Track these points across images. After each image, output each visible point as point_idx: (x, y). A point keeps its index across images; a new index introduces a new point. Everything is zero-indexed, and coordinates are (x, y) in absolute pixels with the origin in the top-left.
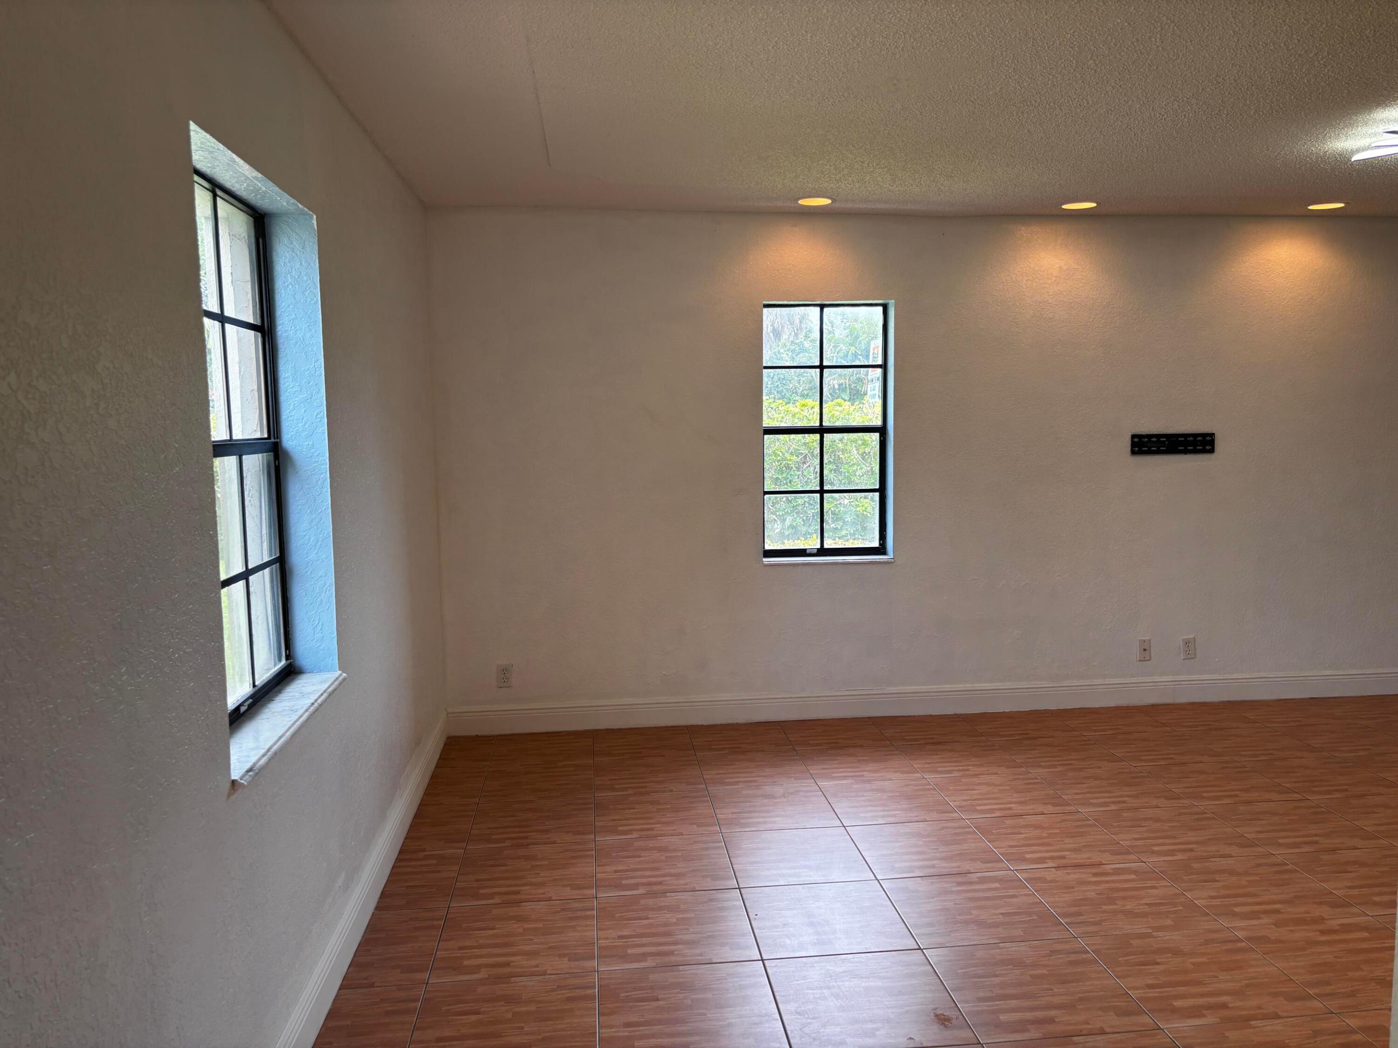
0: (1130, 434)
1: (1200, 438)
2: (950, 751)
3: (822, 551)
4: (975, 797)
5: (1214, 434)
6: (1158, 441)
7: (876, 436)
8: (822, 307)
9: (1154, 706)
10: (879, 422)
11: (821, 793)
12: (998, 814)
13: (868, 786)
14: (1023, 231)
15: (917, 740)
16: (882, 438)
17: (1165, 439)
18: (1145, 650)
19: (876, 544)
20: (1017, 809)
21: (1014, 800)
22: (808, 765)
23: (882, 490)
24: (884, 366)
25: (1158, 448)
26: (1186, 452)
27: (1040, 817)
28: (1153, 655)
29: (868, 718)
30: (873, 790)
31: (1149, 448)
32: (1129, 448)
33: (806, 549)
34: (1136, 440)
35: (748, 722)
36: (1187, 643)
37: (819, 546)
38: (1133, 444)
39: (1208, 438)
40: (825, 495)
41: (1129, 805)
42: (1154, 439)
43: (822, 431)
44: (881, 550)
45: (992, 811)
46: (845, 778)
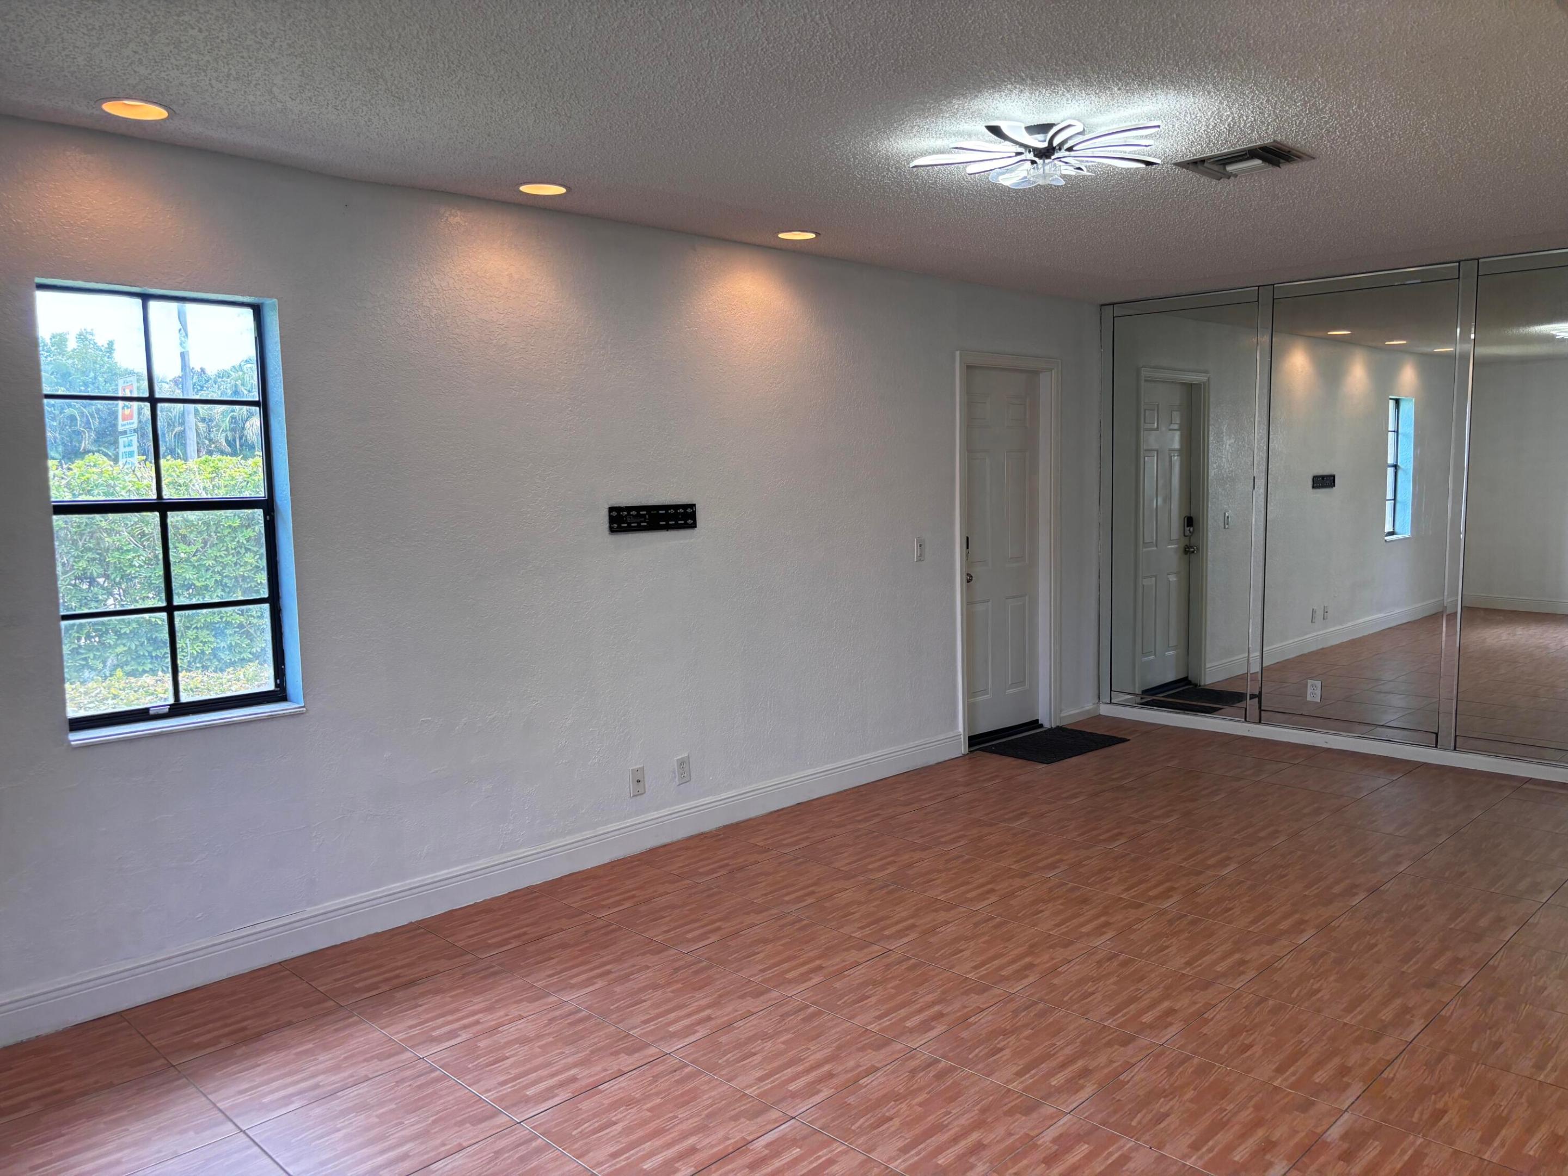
0: (607, 506)
1: (681, 511)
2: (438, 991)
3: (179, 709)
4: (514, 1072)
5: (694, 505)
6: (638, 515)
7: (259, 513)
8: (146, 298)
9: (653, 851)
10: (261, 493)
11: (256, 1148)
12: (563, 1095)
13: (335, 1105)
14: (456, 218)
15: (374, 986)
16: (268, 518)
17: (644, 512)
18: (639, 781)
19: (270, 686)
20: (586, 1075)
21: (570, 1060)
22: (211, 1093)
23: (274, 600)
24: (263, 404)
25: (639, 523)
26: (667, 528)
27: (622, 1082)
28: (647, 786)
29: (280, 963)
30: (344, 1113)
31: (629, 524)
32: (607, 525)
33: (147, 710)
34: (614, 514)
35: (61, 1028)
36: (682, 763)
37: (171, 701)
38: (612, 520)
39: (689, 510)
40: (176, 613)
41: (719, 1021)
42: (634, 513)
43: (163, 507)
44: (279, 694)
45: (548, 1094)
46: (287, 1100)
